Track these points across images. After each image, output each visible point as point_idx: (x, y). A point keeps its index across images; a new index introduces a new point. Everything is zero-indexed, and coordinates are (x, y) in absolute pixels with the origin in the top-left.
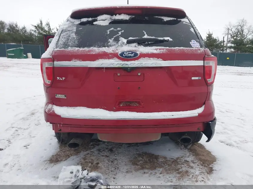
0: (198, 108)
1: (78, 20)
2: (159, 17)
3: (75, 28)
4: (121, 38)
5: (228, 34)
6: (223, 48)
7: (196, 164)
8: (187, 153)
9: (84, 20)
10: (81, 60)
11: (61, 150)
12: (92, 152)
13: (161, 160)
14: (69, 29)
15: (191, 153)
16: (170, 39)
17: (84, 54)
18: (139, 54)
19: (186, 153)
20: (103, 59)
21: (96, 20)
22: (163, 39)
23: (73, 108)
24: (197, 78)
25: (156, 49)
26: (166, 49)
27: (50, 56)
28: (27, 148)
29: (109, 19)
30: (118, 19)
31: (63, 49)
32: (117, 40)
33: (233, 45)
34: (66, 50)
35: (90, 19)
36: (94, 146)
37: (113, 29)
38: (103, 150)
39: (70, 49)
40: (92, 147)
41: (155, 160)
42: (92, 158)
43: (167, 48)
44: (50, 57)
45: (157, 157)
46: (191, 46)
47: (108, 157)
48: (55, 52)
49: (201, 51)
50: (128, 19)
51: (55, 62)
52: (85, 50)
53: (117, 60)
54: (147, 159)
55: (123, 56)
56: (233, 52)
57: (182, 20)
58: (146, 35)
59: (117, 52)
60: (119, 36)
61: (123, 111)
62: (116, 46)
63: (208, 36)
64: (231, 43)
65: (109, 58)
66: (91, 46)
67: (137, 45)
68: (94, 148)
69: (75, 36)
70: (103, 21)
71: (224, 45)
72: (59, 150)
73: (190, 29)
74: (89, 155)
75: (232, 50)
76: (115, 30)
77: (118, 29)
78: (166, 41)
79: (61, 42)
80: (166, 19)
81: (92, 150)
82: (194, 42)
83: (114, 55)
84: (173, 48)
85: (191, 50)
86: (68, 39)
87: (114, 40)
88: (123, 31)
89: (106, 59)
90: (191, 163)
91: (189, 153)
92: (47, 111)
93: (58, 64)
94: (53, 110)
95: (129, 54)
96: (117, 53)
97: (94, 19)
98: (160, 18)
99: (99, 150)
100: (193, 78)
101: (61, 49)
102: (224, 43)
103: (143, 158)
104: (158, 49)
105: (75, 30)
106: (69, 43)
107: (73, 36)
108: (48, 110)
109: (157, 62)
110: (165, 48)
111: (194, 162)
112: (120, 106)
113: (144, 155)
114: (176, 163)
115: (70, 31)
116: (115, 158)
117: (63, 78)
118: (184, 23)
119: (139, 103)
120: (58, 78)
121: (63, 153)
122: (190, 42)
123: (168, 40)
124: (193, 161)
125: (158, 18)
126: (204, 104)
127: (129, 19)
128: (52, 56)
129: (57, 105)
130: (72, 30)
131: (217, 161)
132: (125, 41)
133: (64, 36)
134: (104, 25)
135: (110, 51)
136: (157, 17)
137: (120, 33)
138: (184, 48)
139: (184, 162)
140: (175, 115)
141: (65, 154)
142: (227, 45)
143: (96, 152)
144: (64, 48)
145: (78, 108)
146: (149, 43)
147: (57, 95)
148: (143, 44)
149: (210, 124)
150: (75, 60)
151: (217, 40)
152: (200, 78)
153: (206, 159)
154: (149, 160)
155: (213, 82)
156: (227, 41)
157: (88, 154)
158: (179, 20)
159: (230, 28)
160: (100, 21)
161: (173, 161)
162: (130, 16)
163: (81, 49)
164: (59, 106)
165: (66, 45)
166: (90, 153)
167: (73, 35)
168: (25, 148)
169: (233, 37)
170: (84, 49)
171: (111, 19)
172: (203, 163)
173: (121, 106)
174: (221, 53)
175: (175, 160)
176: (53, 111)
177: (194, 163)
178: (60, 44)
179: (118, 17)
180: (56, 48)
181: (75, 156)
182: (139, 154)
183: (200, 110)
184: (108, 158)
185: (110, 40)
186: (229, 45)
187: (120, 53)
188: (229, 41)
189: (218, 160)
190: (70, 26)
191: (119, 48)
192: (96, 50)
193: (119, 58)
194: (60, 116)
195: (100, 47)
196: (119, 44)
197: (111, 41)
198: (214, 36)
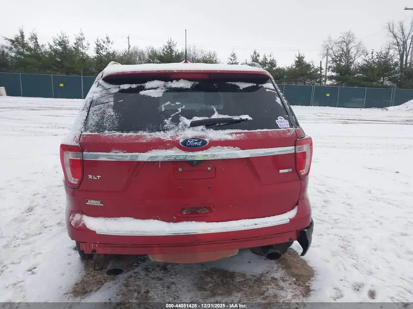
0: (289, 211)
1: (115, 86)
2: (233, 83)
3: (112, 99)
4: (182, 117)
5: (327, 55)
6: (321, 79)
7: (288, 282)
8: (273, 264)
9: (126, 86)
10: (125, 151)
11: (88, 273)
12: (136, 273)
13: (238, 279)
14: (102, 100)
15: (279, 265)
16: (250, 118)
17: (129, 142)
18: (208, 142)
19: (273, 266)
20: (158, 150)
21: (143, 89)
22: (239, 119)
23: (113, 219)
24: (286, 171)
25: (231, 134)
26: (245, 133)
27: (77, 143)
28: (33, 273)
29: (162, 86)
30: (175, 88)
31: (96, 133)
32: (176, 121)
33: (334, 74)
34: (101, 134)
35: (134, 86)
36: (138, 263)
37: (168, 103)
38: (153, 269)
39: (107, 133)
40: (135, 264)
41: (230, 280)
42: (138, 283)
43: (246, 131)
44: (76, 145)
45: (232, 275)
46: (277, 127)
47: (160, 279)
48: (85, 138)
49: (292, 133)
50: (189, 88)
51: (84, 153)
52: (130, 136)
53: (178, 150)
54: (219, 279)
55: (185, 145)
56: (335, 85)
57: (265, 85)
58: (216, 113)
59: (177, 138)
60: (180, 114)
61: (187, 220)
62: (176, 130)
63: (297, 59)
64: (333, 71)
65: (167, 148)
66: (139, 130)
67: (204, 129)
68: (138, 266)
69: (112, 113)
70: (154, 90)
71: (322, 74)
72: (84, 273)
73: (276, 99)
74: (133, 280)
75: (334, 82)
76: (173, 105)
77: (177, 103)
78: (243, 120)
79: (91, 122)
80: (243, 85)
81: (136, 270)
82: (281, 120)
83: (173, 144)
84: (253, 131)
85: (278, 132)
86: (103, 118)
87: (171, 120)
88: (184, 106)
89: (163, 149)
90: (281, 281)
91: (276, 265)
92: (73, 225)
93: (89, 156)
94: (82, 222)
95: (194, 142)
96: (177, 140)
97: (139, 85)
98: (234, 85)
99: (147, 269)
100: (281, 171)
101: (93, 134)
102: (322, 71)
103: (212, 278)
104: (233, 133)
105: (112, 103)
106: (104, 124)
107: (109, 112)
108: (75, 223)
109: (233, 152)
110: (243, 131)
111: (285, 279)
112: (182, 214)
113: (213, 272)
114: (260, 283)
115: (104, 103)
116: (173, 281)
117: (99, 176)
118: (267, 90)
119: (209, 208)
120: (89, 176)
121: (91, 278)
122: (276, 121)
123: (247, 119)
124: (283, 278)
125: (232, 85)
126: (297, 204)
127: (191, 87)
128: (80, 143)
129: (88, 215)
130: (107, 103)
131: (315, 276)
132: (188, 122)
133: (95, 112)
134: (156, 96)
135: (168, 137)
136: (230, 83)
137: (180, 110)
138: (269, 130)
139: (271, 281)
140: (259, 224)
141: (95, 280)
142: (326, 73)
143: (143, 273)
144: (98, 131)
145: (122, 219)
146: (221, 124)
147: (89, 201)
148: (213, 126)
149: (305, 232)
150: (116, 151)
151: (312, 66)
152: (290, 170)
153: (300, 273)
154: (222, 281)
155: (307, 174)
156: (326, 69)
157: (131, 276)
158: (260, 85)
159: (330, 46)
160: (149, 89)
161: (256, 281)
162: (192, 83)
163: (125, 134)
164: (92, 217)
165: (100, 127)
166: (133, 275)
167: (111, 112)
168: (30, 272)
169: (334, 61)
170: (129, 134)
171: (165, 86)
172: (297, 280)
173: (185, 213)
174: (317, 87)
175: (258, 278)
176: (84, 225)
177: (284, 281)
178: (91, 124)
179: (175, 84)
180: (85, 131)
181: (112, 282)
182: (206, 272)
183: (292, 214)
184: (162, 282)
185: (166, 120)
186: (329, 73)
187: (181, 141)
188: (330, 67)
189: (317, 275)
190: (103, 95)
191: (180, 133)
192: (147, 136)
193: (180, 148)
194: (95, 231)
195: (152, 131)
196: (180, 127)
197: (168, 121)
198: (307, 60)
